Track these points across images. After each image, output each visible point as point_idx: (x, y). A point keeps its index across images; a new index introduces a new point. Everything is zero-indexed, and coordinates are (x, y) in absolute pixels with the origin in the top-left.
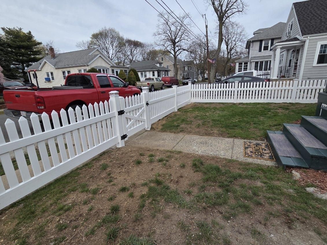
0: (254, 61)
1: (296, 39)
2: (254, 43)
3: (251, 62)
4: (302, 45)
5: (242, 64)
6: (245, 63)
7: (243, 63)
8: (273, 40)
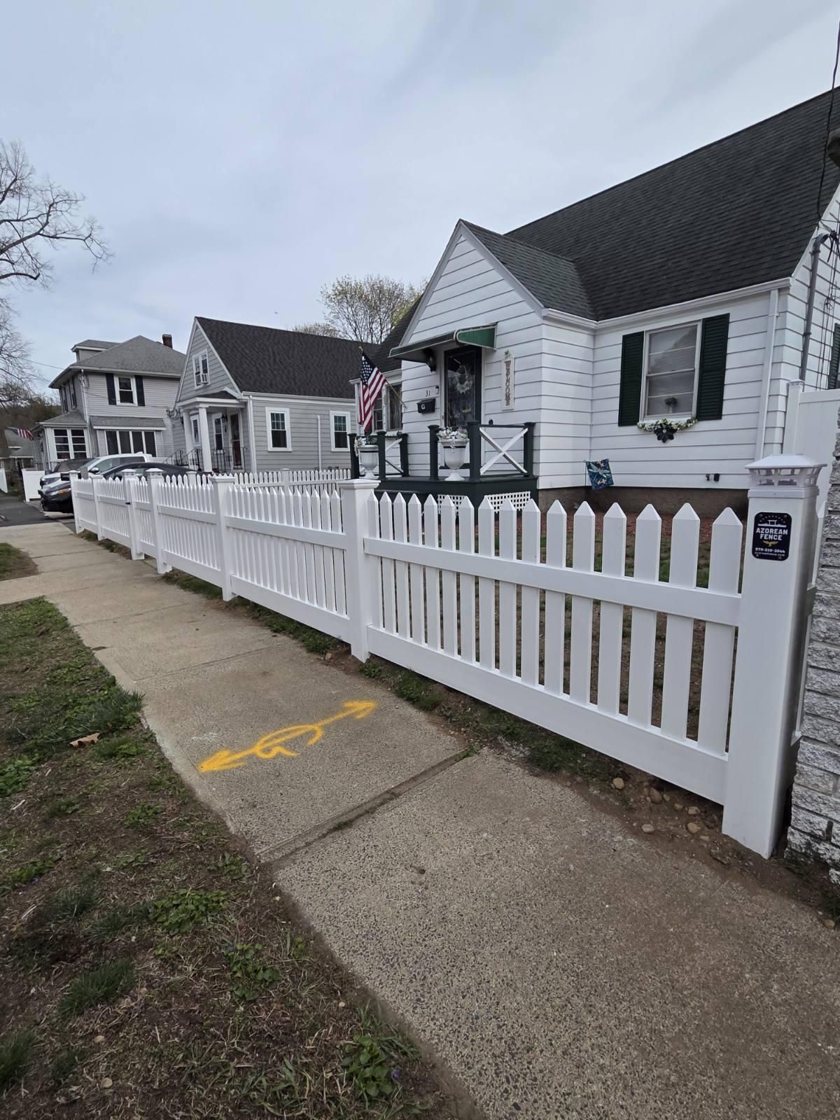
0: (103, 430)
1: (225, 395)
2: (91, 378)
3: (94, 432)
4: (242, 409)
5: (64, 433)
6: (74, 433)
7: (69, 433)
8: (139, 379)
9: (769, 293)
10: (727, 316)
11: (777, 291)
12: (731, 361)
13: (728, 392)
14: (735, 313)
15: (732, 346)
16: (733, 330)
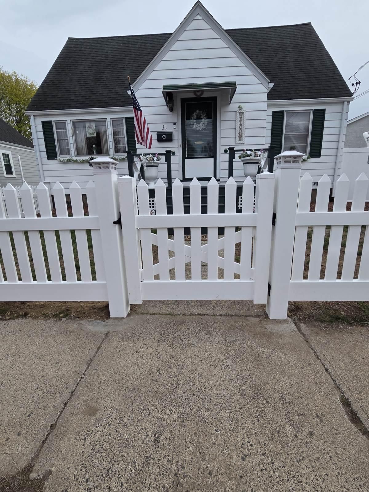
9: (343, 102)
10: (324, 110)
11: (347, 102)
12: (325, 131)
13: (324, 145)
14: (329, 109)
15: (326, 124)
16: (327, 117)
